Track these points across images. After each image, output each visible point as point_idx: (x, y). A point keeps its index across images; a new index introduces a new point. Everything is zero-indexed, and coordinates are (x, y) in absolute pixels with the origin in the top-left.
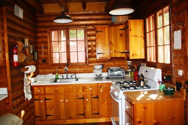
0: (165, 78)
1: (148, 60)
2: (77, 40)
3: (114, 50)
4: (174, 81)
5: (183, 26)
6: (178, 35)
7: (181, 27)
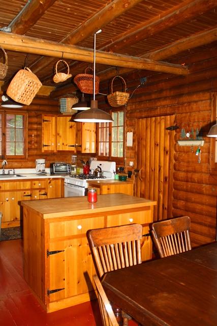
0: (118, 169)
1: (99, 155)
2: (15, 128)
3: (61, 143)
4: (126, 170)
5: (135, 129)
6: (130, 136)
7: (133, 130)
